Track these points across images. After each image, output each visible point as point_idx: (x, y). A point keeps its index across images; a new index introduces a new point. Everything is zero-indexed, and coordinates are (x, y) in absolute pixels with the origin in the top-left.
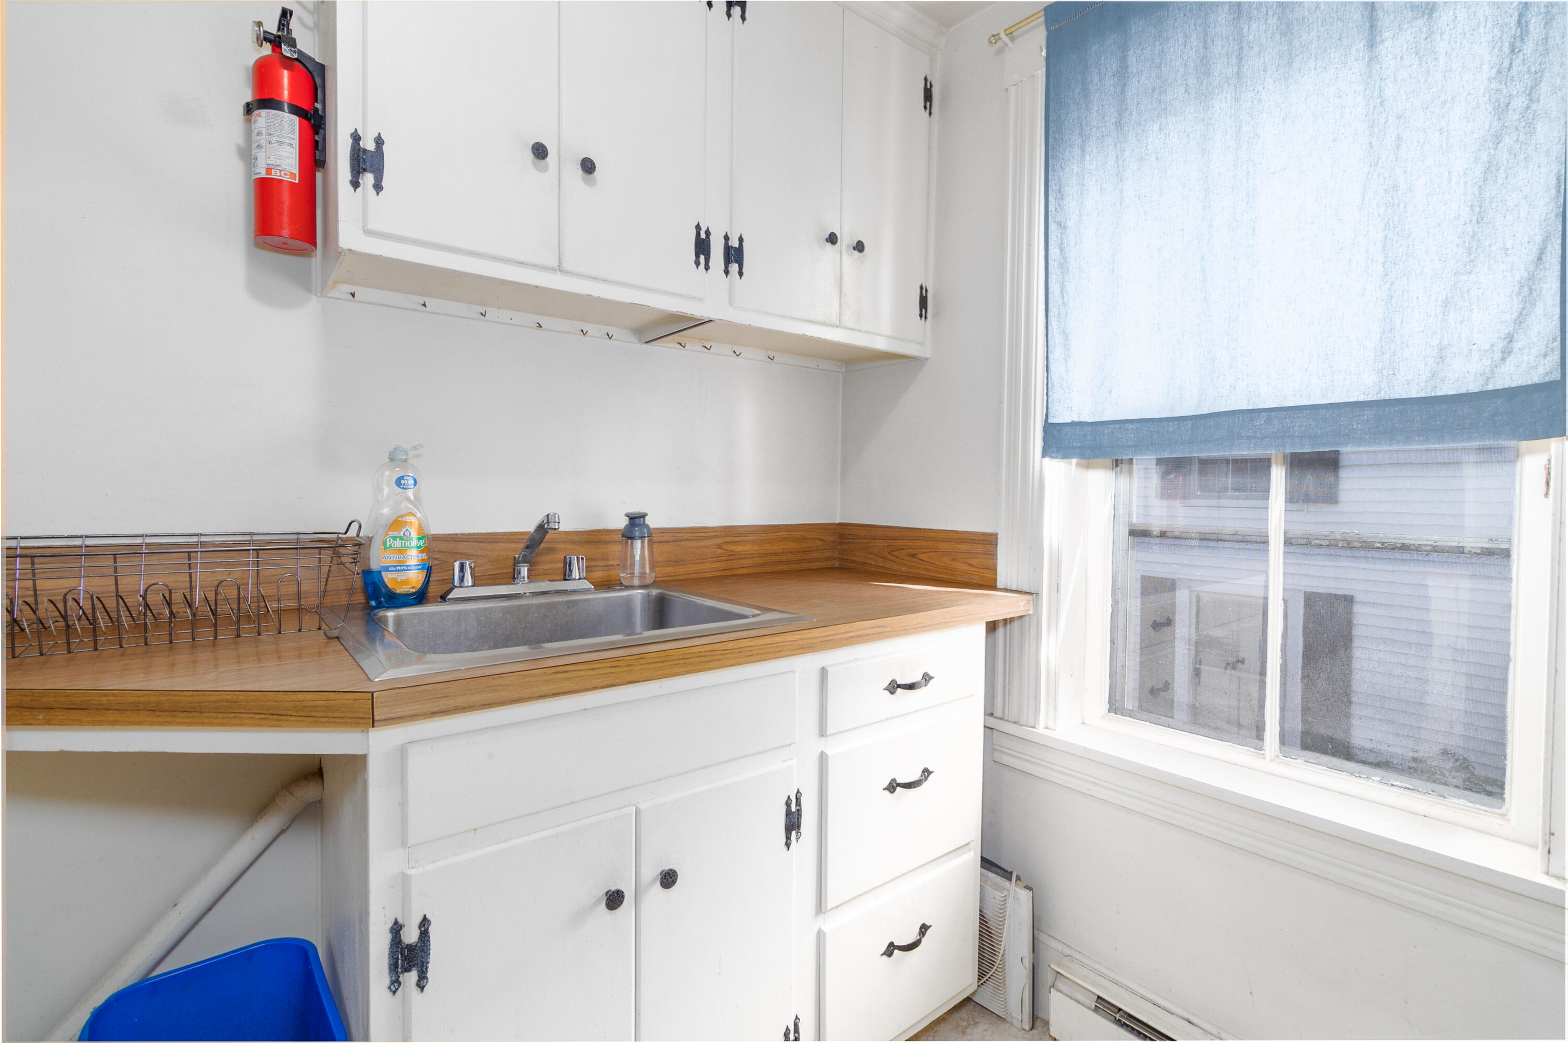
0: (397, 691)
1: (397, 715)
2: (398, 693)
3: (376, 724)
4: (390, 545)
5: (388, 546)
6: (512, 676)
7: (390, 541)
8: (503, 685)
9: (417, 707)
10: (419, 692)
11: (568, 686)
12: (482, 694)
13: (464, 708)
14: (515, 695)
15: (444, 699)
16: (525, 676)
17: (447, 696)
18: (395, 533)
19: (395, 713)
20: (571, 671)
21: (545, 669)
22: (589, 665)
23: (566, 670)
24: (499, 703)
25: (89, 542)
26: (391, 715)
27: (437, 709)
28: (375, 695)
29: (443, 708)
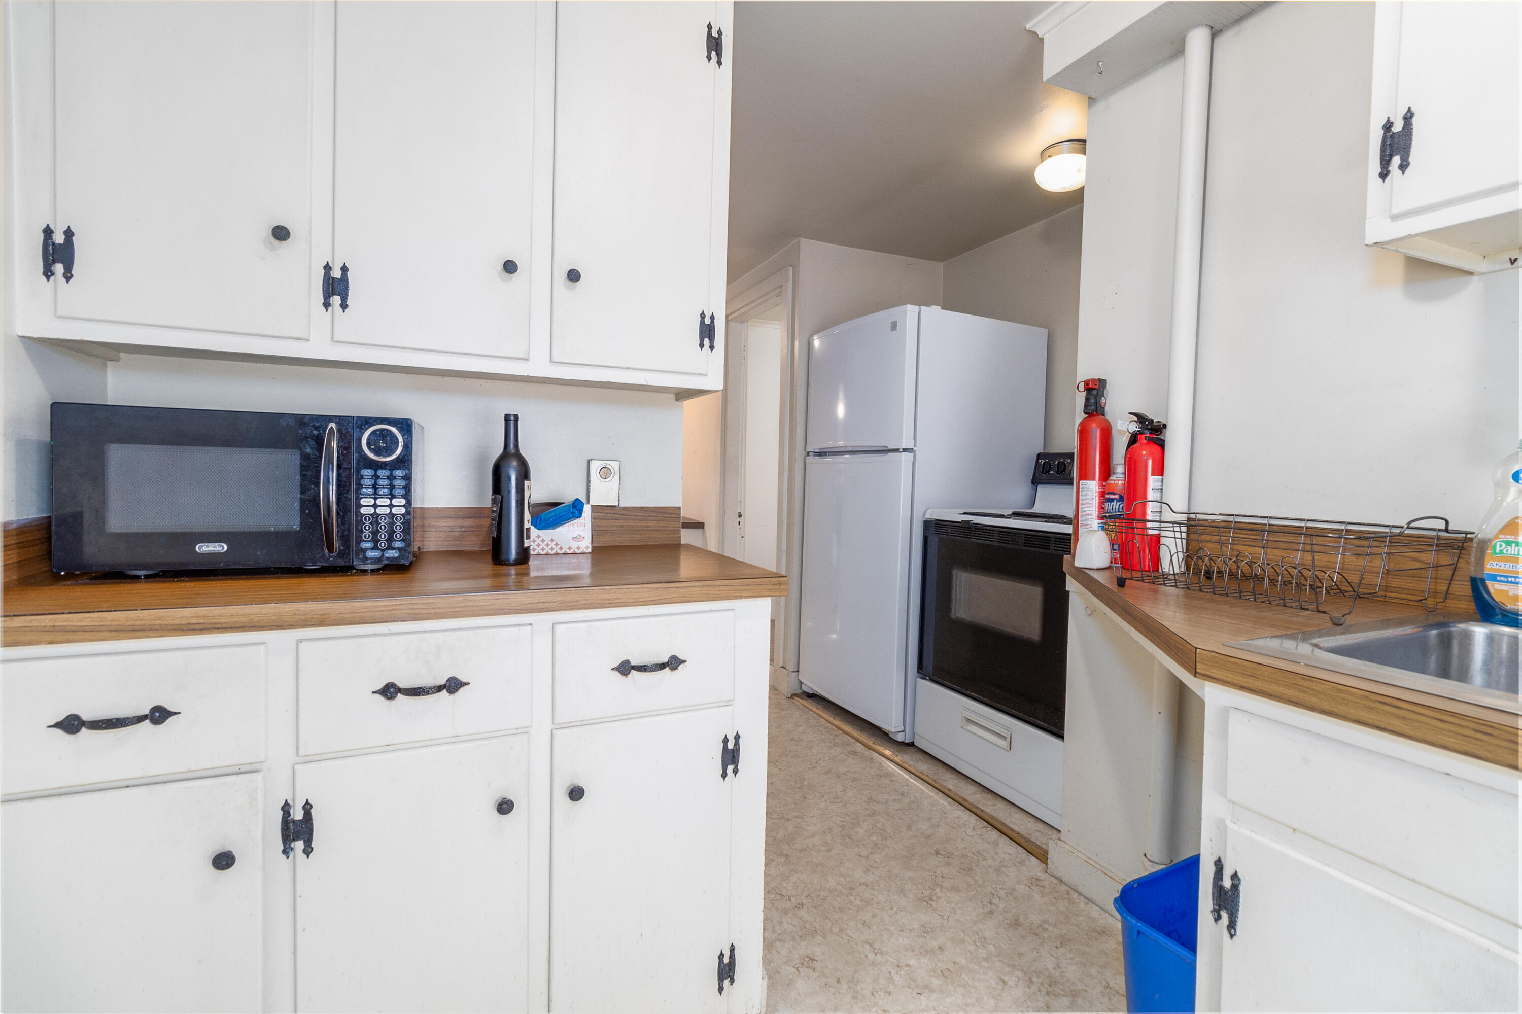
0: (1213, 654)
1: (1213, 675)
2: (1214, 656)
3: (1197, 675)
4: (1501, 552)
5: (1498, 552)
6: (1322, 684)
7: (1501, 546)
8: (1312, 690)
9: (1228, 675)
10: (1232, 662)
11: (1397, 724)
12: (1289, 689)
13: (1271, 695)
14: (1326, 706)
15: (1252, 678)
16: (1341, 690)
17: (1255, 677)
18: (1509, 537)
19: (1212, 672)
20: (1406, 709)
21: (1368, 693)
22: (1437, 714)
23: (1398, 705)
24: (1307, 706)
25: (1273, 522)
26: (1209, 673)
27: (1245, 685)
28: (1198, 650)
29: (1251, 686)
